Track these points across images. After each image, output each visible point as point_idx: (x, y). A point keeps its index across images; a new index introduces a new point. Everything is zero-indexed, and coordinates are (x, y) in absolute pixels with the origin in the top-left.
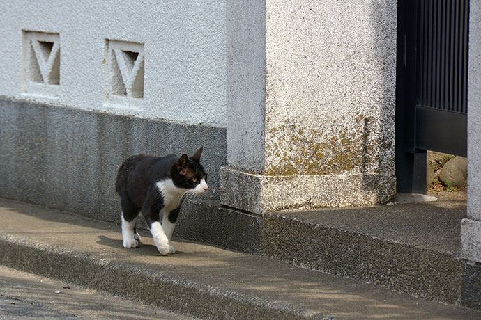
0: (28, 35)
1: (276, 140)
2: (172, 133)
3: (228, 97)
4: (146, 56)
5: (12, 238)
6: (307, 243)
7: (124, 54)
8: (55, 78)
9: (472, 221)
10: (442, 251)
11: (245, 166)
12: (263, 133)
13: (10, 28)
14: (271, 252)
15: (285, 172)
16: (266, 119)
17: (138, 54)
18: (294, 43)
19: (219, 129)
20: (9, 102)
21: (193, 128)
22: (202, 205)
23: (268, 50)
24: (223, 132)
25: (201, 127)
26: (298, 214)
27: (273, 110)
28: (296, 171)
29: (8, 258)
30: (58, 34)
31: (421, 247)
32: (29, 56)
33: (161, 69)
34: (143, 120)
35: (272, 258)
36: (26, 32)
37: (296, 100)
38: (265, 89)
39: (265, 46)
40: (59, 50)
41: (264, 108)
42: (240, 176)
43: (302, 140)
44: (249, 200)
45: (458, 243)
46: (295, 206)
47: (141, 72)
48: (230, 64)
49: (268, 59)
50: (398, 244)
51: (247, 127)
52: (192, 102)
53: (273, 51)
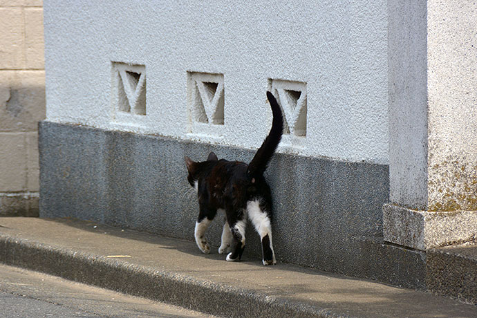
0: (193, 77)
1: (439, 176)
2: (335, 171)
3: (390, 134)
4: (308, 95)
5: (179, 277)
6: (472, 279)
7: (287, 93)
8: (220, 118)
11: (408, 202)
12: (425, 170)
13: (176, 70)
14: (436, 288)
15: (448, 208)
16: (429, 155)
17: (300, 92)
18: (455, 79)
19: (381, 166)
20: (175, 142)
21: (356, 165)
22: (366, 242)
23: (430, 87)
24: (386, 168)
25: (364, 164)
26: (461, 250)
27: (435, 146)
28: (459, 207)
29: (175, 296)
30: (222, 75)
32: (194, 97)
33: (324, 107)
34: (306, 158)
35: (436, 294)
36: (191, 73)
37: (459, 136)
38: (427, 126)
39: (427, 83)
40: (223, 90)
41: (427, 144)
42: (404, 212)
43: (465, 176)
44: (412, 236)
46: (459, 242)
47: (304, 110)
48: (392, 101)
49: (430, 95)
51: (410, 163)
52: (355, 139)
53: (434, 88)
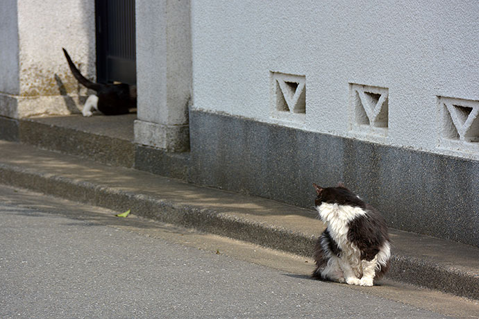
1: (26, 76)
9: (140, 122)
10: (124, 139)
11: (8, 91)
12: (18, 72)
14: (25, 141)
15: (33, 94)
16: (20, 64)
23: (20, 23)
26: (40, 119)
27: (24, 59)
28: (38, 94)
31: (112, 137)
35: (26, 144)
38: (18, 46)
39: (17, 22)
41: (18, 57)
42: (5, 97)
43: (42, 76)
44: (11, 111)
45: (133, 134)
46: (39, 114)
49: (20, 29)
50: (99, 136)
